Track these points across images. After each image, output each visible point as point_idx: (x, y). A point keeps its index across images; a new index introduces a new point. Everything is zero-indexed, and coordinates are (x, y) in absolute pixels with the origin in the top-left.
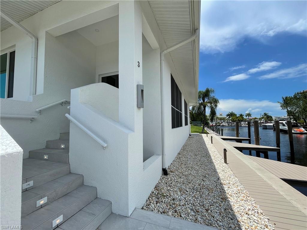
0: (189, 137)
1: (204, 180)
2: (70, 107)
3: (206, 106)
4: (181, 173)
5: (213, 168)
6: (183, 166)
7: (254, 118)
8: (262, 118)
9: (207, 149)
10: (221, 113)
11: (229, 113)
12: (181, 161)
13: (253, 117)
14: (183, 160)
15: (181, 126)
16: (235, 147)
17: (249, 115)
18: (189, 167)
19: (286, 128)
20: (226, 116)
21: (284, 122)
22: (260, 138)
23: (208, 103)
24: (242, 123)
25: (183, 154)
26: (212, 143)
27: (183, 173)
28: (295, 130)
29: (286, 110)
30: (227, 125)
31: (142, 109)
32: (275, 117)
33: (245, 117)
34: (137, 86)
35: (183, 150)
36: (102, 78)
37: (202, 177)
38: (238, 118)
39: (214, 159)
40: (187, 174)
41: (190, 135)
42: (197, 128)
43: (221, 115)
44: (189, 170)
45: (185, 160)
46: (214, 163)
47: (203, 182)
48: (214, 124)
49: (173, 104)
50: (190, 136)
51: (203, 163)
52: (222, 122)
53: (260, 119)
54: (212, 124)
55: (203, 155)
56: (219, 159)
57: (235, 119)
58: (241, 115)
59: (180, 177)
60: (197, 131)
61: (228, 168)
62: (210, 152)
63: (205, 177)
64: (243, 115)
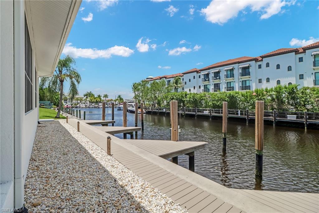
0: (38, 126)
1: (100, 192)
3: (64, 80)
4: (58, 198)
5: (101, 167)
6: (53, 182)
8: (117, 100)
9: (76, 141)
11: (87, 93)
12: (43, 173)
13: (109, 98)
14: (47, 170)
16: (107, 132)
17: (106, 96)
18: (64, 180)
19: (134, 109)
20: (83, 96)
21: (133, 104)
22: (127, 119)
23: (67, 76)
24: (100, 105)
25: (40, 158)
26: (79, 131)
27: (62, 197)
29: (134, 94)
30: (85, 107)
32: (125, 99)
33: (102, 98)
35: (37, 151)
37: (94, 188)
38: (96, 99)
39: (93, 153)
40: (68, 194)
41: (39, 123)
42: (45, 111)
43: (78, 94)
44: (67, 185)
45: (51, 168)
46: (97, 159)
47: (101, 197)
48: (69, 106)
50: (40, 125)
51: (82, 164)
52: (79, 103)
53: (115, 101)
54: (67, 106)
55: (76, 151)
56: (99, 152)
57: (93, 101)
58: (99, 96)
59: (59, 208)
60: (48, 115)
61: (115, 160)
62: (83, 144)
63: (99, 186)
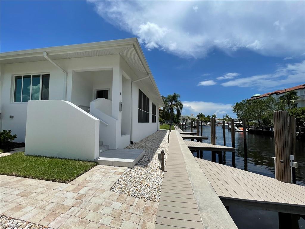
2: (90, 110)
3: (173, 108)
7: (218, 119)
8: (224, 119)
10: (192, 114)
11: (199, 114)
15: (148, 121)
20: (196, 117)
23: (175, 105)
24: (208, 124)
28: (240, 129)
29: (236, 113)
31: (121, 112)
34: (120, 102)
36: (97, 91)
38: (206, 119)
43: (192, 115)
48: (184, 124)
49: (140, 107)
57: (203, 120)
58: (208, 116)
64: (210, 116)
